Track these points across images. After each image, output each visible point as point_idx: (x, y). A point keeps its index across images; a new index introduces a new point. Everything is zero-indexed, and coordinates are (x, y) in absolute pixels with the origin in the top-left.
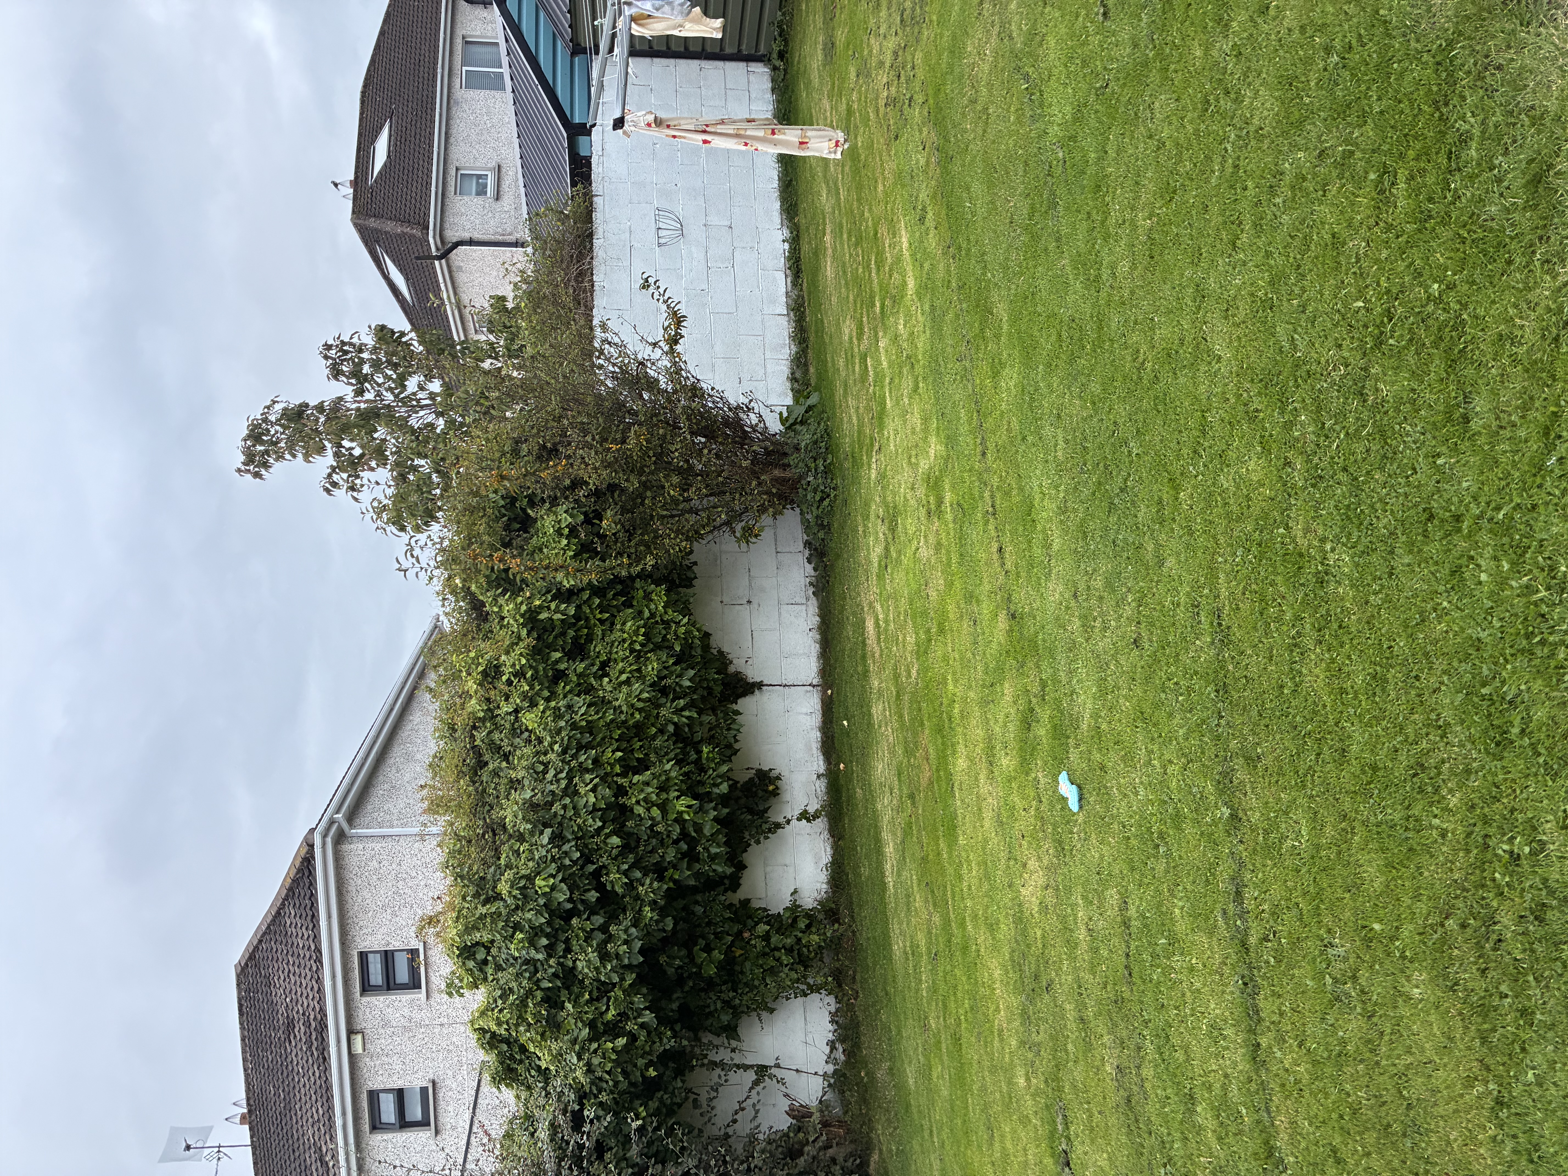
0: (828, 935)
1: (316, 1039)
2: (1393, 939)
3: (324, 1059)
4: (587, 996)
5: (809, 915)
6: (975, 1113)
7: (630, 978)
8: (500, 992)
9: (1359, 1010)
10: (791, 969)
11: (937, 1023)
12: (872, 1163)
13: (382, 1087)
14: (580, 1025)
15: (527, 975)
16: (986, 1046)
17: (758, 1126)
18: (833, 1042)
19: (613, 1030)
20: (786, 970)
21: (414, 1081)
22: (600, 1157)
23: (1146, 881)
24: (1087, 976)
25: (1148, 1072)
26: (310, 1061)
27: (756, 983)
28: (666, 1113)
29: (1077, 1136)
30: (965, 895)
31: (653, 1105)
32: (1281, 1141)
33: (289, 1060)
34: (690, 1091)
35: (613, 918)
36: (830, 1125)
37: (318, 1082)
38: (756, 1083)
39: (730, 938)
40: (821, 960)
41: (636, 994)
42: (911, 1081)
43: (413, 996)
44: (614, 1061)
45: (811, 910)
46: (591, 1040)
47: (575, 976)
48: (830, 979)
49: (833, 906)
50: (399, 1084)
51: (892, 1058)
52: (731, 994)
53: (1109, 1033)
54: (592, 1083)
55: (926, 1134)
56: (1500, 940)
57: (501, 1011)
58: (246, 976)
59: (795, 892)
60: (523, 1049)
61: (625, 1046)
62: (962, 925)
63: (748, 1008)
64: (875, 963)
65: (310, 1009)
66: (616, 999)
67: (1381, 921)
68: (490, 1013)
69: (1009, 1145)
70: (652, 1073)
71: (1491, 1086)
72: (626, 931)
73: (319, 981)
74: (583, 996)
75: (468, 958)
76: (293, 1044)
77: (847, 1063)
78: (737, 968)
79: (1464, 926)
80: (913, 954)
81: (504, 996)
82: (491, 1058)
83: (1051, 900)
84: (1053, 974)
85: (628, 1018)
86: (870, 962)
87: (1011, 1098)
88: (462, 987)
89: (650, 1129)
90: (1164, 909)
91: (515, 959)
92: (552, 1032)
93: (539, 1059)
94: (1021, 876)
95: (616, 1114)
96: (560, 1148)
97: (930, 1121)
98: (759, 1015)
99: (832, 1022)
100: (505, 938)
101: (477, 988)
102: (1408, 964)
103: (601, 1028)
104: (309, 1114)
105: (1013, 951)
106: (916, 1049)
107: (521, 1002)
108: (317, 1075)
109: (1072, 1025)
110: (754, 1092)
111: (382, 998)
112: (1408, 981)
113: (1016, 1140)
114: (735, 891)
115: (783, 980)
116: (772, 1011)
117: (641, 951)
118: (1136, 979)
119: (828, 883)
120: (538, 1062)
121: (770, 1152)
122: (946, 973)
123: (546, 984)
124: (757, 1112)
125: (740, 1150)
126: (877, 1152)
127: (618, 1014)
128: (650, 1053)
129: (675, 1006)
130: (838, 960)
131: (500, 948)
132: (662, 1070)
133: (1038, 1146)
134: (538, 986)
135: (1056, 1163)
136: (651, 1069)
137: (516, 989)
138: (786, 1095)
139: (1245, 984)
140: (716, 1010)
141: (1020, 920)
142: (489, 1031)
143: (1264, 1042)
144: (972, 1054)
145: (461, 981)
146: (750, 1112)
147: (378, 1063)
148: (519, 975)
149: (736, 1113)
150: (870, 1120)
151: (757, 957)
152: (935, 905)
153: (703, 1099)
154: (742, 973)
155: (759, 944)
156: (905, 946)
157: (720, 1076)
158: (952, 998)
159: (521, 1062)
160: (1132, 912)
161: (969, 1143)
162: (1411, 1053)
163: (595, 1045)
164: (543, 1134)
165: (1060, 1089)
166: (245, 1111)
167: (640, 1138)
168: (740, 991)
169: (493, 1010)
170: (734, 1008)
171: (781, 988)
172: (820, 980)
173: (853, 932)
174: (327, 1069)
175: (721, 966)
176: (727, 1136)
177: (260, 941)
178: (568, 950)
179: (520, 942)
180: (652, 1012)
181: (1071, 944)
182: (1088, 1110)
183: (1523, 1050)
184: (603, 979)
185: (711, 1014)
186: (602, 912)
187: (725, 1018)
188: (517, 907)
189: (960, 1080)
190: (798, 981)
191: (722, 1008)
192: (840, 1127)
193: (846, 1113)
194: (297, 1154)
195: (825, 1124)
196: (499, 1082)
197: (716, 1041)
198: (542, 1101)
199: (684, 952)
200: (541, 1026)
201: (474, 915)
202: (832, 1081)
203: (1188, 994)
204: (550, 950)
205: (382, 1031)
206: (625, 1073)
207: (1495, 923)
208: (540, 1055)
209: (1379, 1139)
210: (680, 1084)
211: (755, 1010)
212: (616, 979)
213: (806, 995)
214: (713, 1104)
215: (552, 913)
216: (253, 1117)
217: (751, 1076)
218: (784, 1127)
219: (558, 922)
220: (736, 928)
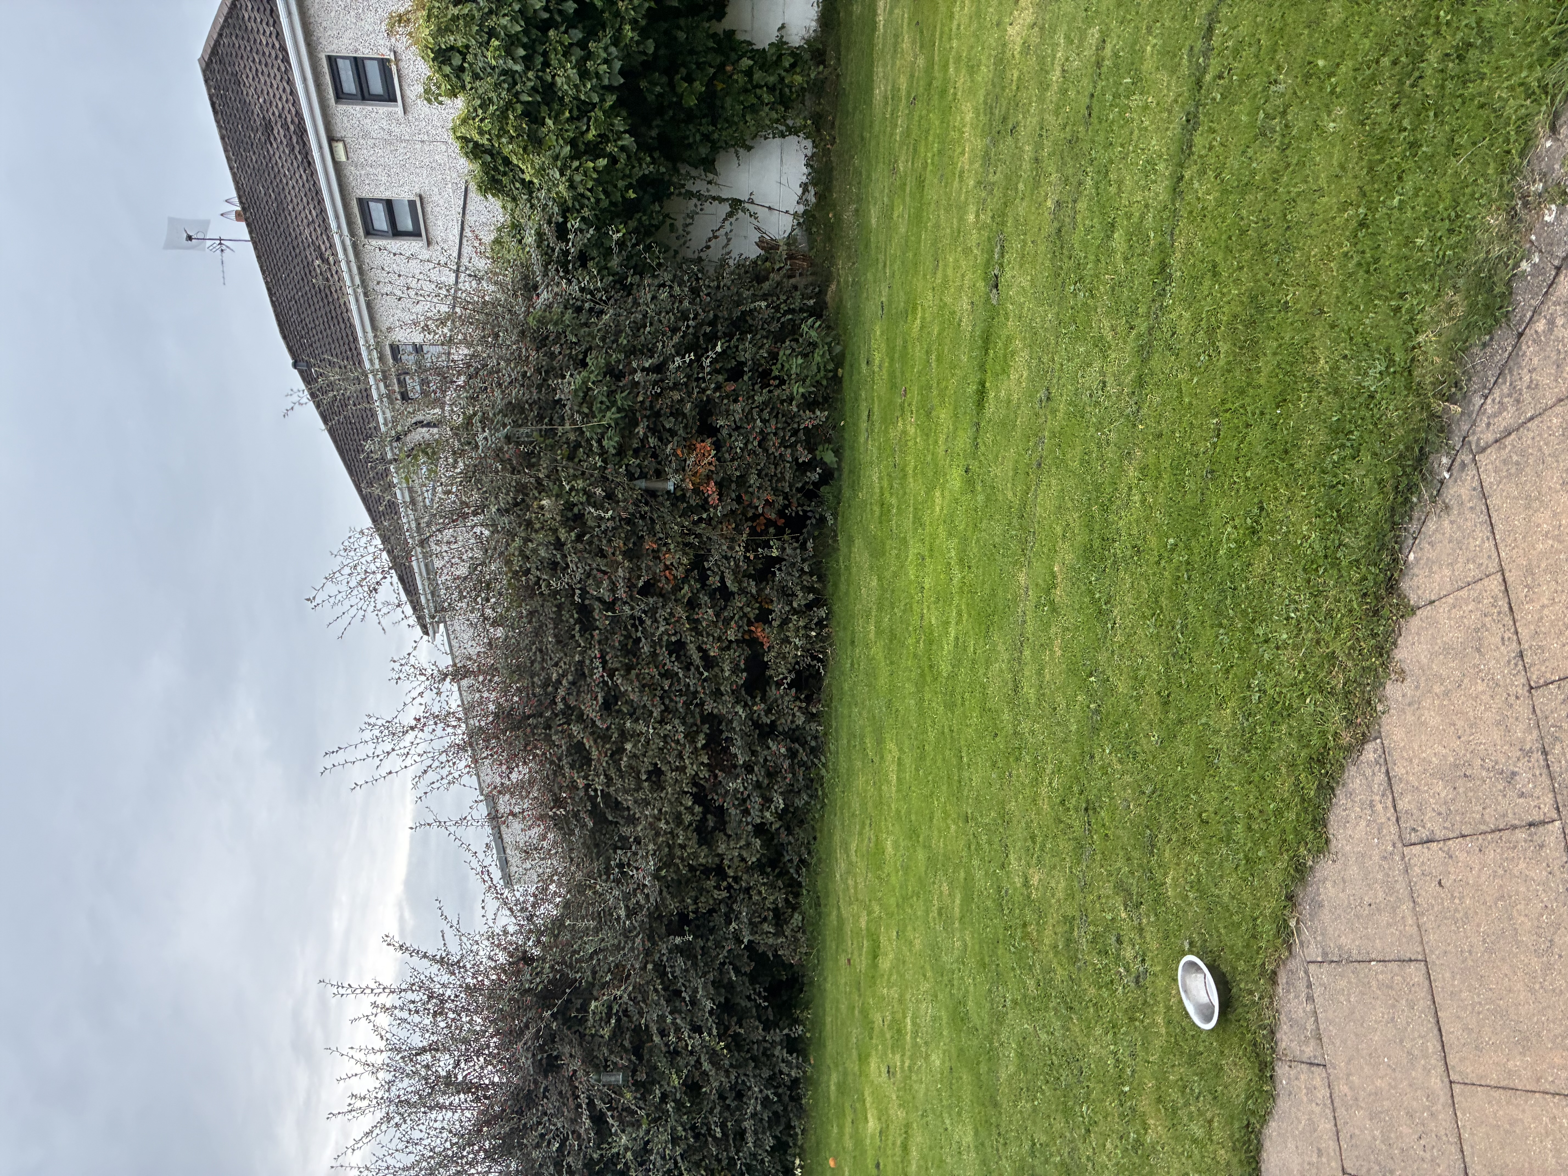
0: (812, 76)
1: (297, 142)
2: (1330, 75)
3: (309, 163)
4: (567, 114)
5: (795, 53)
6: (925, 247)
7: (610, 100)
8: (479, 102)
9: (1277, 144)
10: (771, 109)
11: (905, 167)
12: (829, 293)
13: (371, 196)
14: (561, 142)
15: (506, 86)
16: (946, 187)
17: (729, 253)
18: (806, 184)
19: (594, 150)
20: (767, 109)
21: (402, 194)
22: (584, 265)
23: (1129, 17)
24: (1050, 118)
25: (1082, 205)
26: (295, 164)
27: (736, 119)
28: (645, 232)
29: (1009, 263)
30: (953, 36)
31: (632, 224)
32: (1175, 260)
33: (274, 162)
34: (668, 215)
35: (591, 34)
36: (795, 258)
37: (307, 185)
38: (730, 215)
39: (712, 71)
40: (803, 103)
41: (617, 116)
42: (874, 221)
43: (390, 109)
44: (594, 180)
45: (797, 48)
46: (572, 158)
47: (555, 93)
48: (809, 122)
49: (821, 46)
50: (387, 195)
51: (860, 200)
52: (711, 128)
53: (1057, 172)
54: (574, 199)
55: (880, 266)
56: (1421, 77)
57: (482, 120)
58: (212, 72)
59: (783, 27)
60: (507, 162)
61: (606, 166)
62: (945, 67)
63: (726, 143)
64: (855, 108)
65: (286, 112)
66: (596, 120)
67: (1325, 58)
68: (471, 122)
69: (950, 272)
70: (631, 195)
71: (1361, 210)
72: (606, 49)
73: (290, 82)
74: (564, 114)
75: (443, 63)
76: (275, 145)
77: (817, 205)
78: (718, 103)
79: (1395, 63)
80: (893, 99)
81: (484, 106)
82: (476, 167)
83: (1035, 40)
84: (1021, 116)
85: (608, 141)
86: (850, 107)
87: (959, 232)
88: (440, 95)
89: (629, 244)
90: (1137, 48)
91: (493, 68)
92: (534, 147)
93: (523, 172)
94: (1011, 13)
95: (597, 229)
96: (546, 254)
97: (885, 255)
98: (737, 153)
99: (807, 165)
100: (481, 44)
101: (456, 96)
102: (1334, 100)
103: (582, 148)
104: (303, 215)
105: (988, 94)
106: (882, 191)
107: (502, 113)
108: (304, 178)
109: (1026, 166)
110: (727, 223)
111: (358, 108)
112: (1329, 116)
113: (956, 268)
114: (719, 20)
115: (762, 119)
116: (749, 148)
117: (622, 72)
118: (1095, 120)
119: (818, 20)
120: (521, 176)
121: (739, 274)
122: (921, 117)
123: (526, 98)
124: (729, 240)
125: (711, 271)
126: (835, 283)
127: (599, 135)
128: (630, 176)
129: (654, 133)
130: (820, 104)
131: (476, 55)
132: (641, 193)
133: (974, 273)
134: (517, 98)
135: (987, 285)
136: (631, 191)
137: (495, 100)
138: (758, 229)
139: (1188, 121)
140: (695, 141)
141: (1001, 62)
142: (471, 140)
143: (1187, 175)
144: (931, 194)
145: (439, 88)
146: (722, 240)
147: (363, 172)
148: (497, 85)
149: (710, 240)
150: (832, 256)
151: (739, 93)
152: (922, 47)
153: (679, 224)
154: (723, 107)
155: (741, 79)
156: (886, 91)
157: (696, 206)
158: (923, 143)
159: (505, 174)
160: (1108, 51)
161: (916, 272)
162: (1306, 182)
163: (576, 164)
164: (530, 239)
165: (1003, 223)
166: (239, 209)
167: (620, 252)
168: (719, 126)
169: (474, 119)
170: (713, 142)
171: (760, 127)
172: (799, 122)
173: (838, 76)
174: (313, 173)
175: (701, 98)
176: (700, 260)
177: (220, 35)
178: (546, 64)
179: (496, 50)
180: (631, 136)
181: (1044, 86)
182: (1023, 241)
183: (1400, 178)
184: (583, 97)
185: (690, 146)
186: (580, 26)
187: (704, 151)
188: (491, 12)
189: (917, 219)
190: (777, 121)
191: (701, 141)
192: (804, 260)
193: (811, 249)
194: (298, 251)
195: (791, 257)
196: (485, 192)
197: (694, 172)
198: (527, 210)
199: (664, 79)
200: (523, 140)
201: (446, 16)
202: (801, 220)
203: (1136, 132)
204: (528, 61)
205: (362, 141)
206: (605, 192)
207: (1423, 61)
208: (523, 167)
209: (1253, 255)
210: (658, 208)
211: (733, 146)
212: (596, 99)
213: (784, 136)
214: (689, 229)
215: (527, 20)
216: (248, 214)
217: (726, 208)
218: (753, 256)
219: (535, 33)
220: (719, 60)
